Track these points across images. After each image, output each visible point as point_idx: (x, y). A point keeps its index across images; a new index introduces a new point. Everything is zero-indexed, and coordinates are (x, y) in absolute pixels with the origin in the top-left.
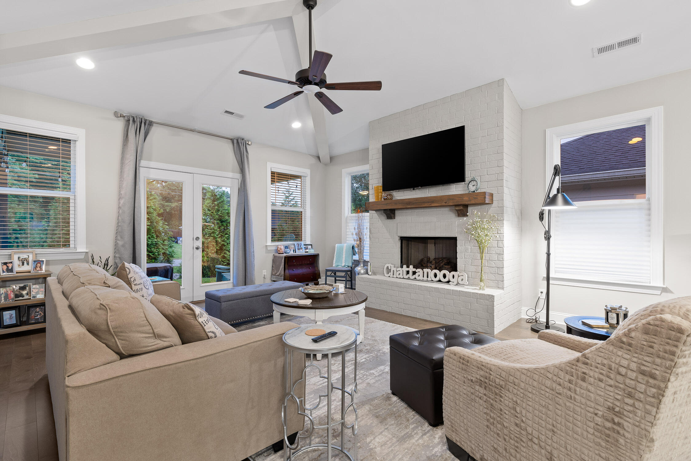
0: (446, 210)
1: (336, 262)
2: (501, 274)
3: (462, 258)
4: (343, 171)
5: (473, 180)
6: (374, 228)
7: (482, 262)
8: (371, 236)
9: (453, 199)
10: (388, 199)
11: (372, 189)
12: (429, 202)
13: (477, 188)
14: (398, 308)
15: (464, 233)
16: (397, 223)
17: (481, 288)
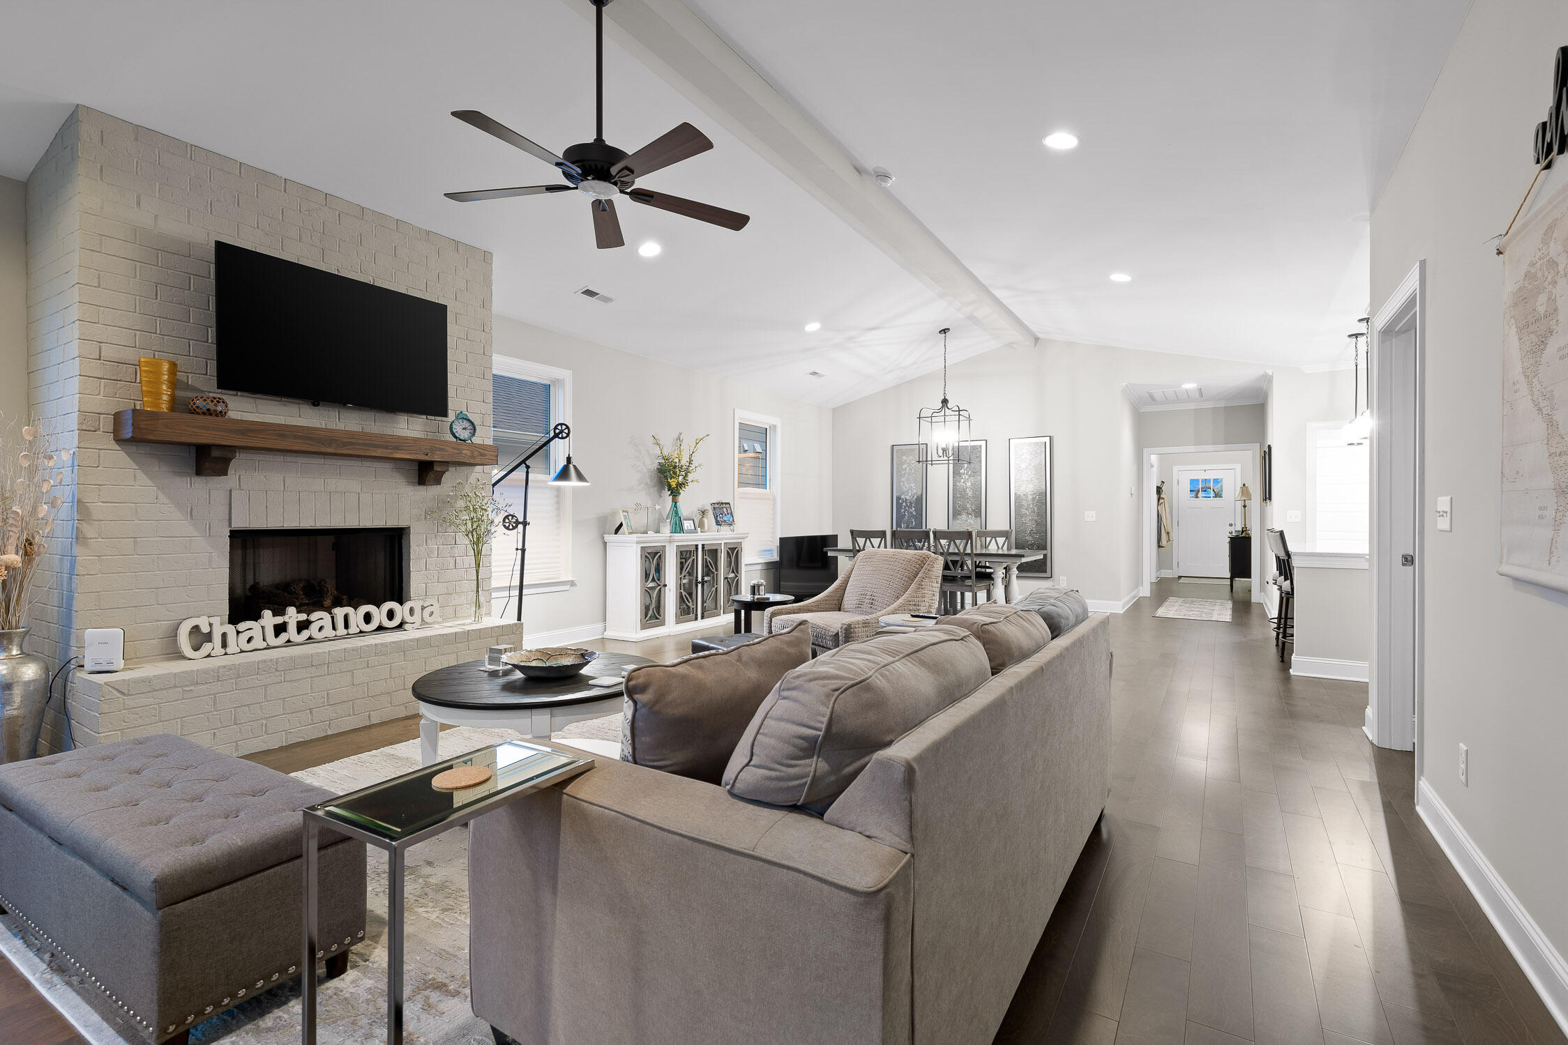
3: (421, 570)
5: (463, 418)
6: (106, 502)
7: (477, 573)
8: (89, 531)
9: (441, 450)
10: (211, 414)
11: (100, 360)
12: (387, 448)
13: (473, 435)
14: (310, 724)
15: (426, 518)
16: (231, 491)
17: (478, 620)
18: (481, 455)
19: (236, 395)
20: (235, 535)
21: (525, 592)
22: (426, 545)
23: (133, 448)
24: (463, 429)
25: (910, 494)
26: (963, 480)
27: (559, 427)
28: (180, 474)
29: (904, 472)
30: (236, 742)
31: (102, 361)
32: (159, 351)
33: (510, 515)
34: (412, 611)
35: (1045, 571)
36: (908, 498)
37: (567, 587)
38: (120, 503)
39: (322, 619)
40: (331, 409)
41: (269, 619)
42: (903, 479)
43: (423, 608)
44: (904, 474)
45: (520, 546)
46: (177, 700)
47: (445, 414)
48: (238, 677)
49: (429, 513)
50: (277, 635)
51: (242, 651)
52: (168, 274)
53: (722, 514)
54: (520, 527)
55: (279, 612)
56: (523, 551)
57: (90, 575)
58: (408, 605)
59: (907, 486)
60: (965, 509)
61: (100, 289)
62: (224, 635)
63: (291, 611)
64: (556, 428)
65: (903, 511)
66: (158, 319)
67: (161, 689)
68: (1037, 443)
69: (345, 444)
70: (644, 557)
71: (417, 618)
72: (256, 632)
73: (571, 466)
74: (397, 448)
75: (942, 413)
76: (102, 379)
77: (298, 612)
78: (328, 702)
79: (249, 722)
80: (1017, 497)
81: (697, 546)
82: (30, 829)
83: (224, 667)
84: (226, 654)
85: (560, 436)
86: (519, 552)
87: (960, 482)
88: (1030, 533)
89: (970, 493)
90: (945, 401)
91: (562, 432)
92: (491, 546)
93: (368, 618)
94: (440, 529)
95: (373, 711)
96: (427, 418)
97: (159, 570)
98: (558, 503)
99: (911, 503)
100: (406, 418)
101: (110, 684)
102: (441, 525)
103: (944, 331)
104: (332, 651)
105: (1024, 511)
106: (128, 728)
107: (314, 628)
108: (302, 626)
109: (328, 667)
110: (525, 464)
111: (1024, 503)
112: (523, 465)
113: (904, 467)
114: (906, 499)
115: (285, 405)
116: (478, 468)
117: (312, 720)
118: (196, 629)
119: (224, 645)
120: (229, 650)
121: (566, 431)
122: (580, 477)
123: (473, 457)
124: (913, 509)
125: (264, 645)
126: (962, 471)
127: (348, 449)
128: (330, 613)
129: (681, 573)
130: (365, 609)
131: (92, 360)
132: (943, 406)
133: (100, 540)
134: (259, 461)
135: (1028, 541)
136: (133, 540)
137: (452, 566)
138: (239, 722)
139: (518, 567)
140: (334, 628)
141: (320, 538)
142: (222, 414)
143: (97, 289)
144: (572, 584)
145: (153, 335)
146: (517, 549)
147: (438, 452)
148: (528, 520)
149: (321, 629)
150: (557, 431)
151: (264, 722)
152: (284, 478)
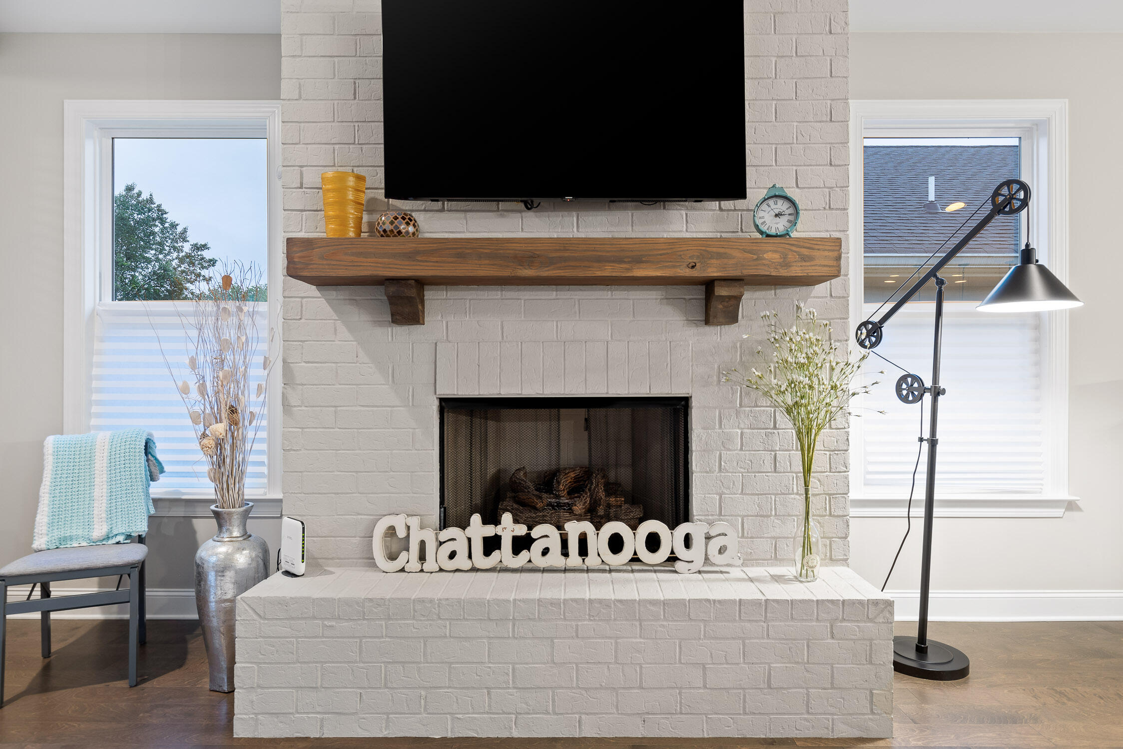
0: (651, 297)
1: (51, 524)
2: (841, 513)
3: (711, 471)
4: (71, 107)
5: (776, 196)
6: (309, 362)
7: (806, 484)
8: (294, 400)
9: (720, 256)
11: (301, 187)
12: (620, 260)
13: (794, 223)
14: (487, 713)
15: (719, 381)
16: (436, 343)
17: (805, 575)
18: (804, 258)
19: (442, 210)
20: (448, 405)
22: (720, 427)
23: (333, 293)
24: (776, 215)
27: (1005, 191)
28: (379, 323)
30: (388, 714)
31: (304, 190)
32: (358, 166)
33: (909, 375)
34: (688, 541)
37: (1059, 512)
38: (321, 363)
39: (547, 536)
40: (566, 213)
41: (478, 529)
43: (708, 538)
45: (927, 435)
46: (316, 637)
47: (741, 193)
48: (389, 619)
49: (726, 373)
50: (487, 552)
51: (441, 570)
54: (928, 397)
55: (491, 518)
56: (933, 443)
57: (294, 450)
58: (683, 529)
61: (301, 102)
62: (423, 544)
63: (507, 518)
64: (996, 193)
67: (298, 619)
71: (696, 553)
72: (461, 548)
73: (1033, 268)
74: (638, 260)
76: (305, 211)
77: (516, 521)
78: (514, 682)
79: (403, 688)
83: (371, 600)
84: (422, 571)
85: (1007, 209)
86: (925, 446)
91: (1011, 198)
92: (848, 433)
93: (616, 544)
94: (746, 401)
95: (587, 714)
96: (721, 209)
97: (360, 449)
98: (1037, 352)
102: (748, 394)
106: (264, 663)
107: (537, 547)
108: (521, 544)
109: (514, 625)
110: (935, 276)
112: (933, 280)
115: (502, 216)
116: (821, 289)
117: (489, 707)
118: (391, 531)
119: (422, 558)
120: (426, 567)
121: (1022, 195)
122: (1056, 289)
123: (786, 265)
125: (467, 565)
127: (559, 268)
128: (560, 529)
130: (617, 527)
131: (295, 190)
133: (303, 408)
134: (470, 300)
136: (334, 409)
137: (769, 466)
138: (390, 685)
140: (565, 553)
142: (414, 234)
143: (296, 102)
144: (1071, 506)
145: (351, 146)
146: (921, 440)
147: (714, 261)
148: (942, 384)
149: (545, 552)
150: (1001, 198)
151: (423, 693)
152: (502, 322)
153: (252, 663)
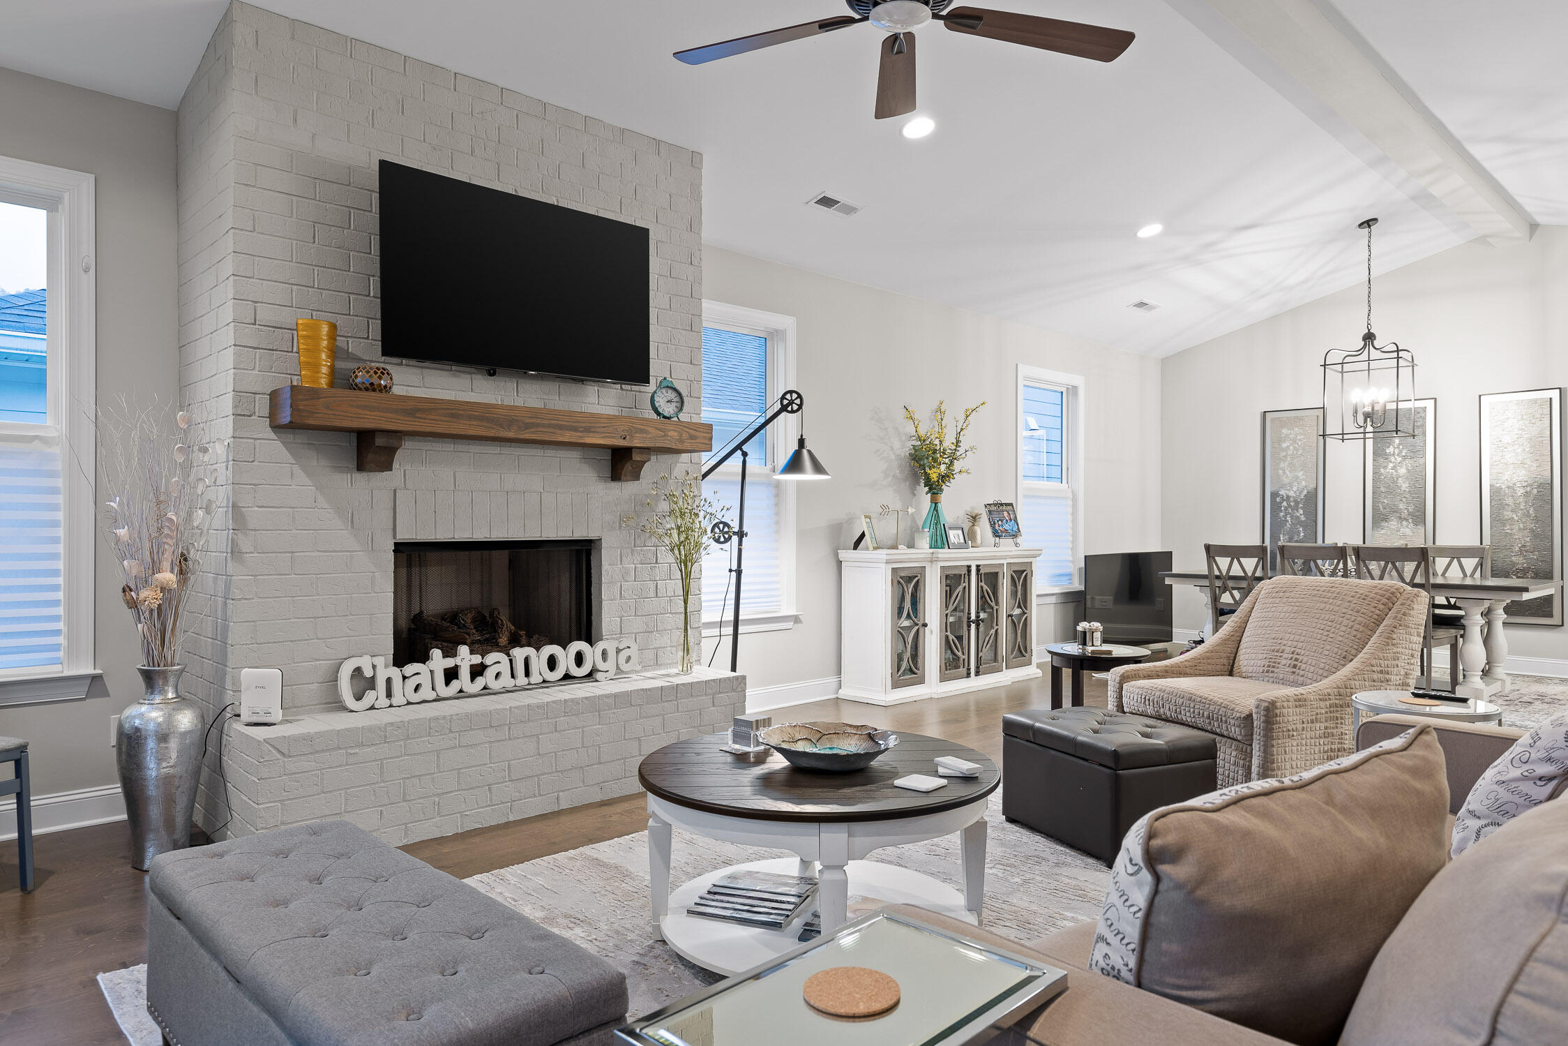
5: (668, 387)
6: (262, 507)
7: (686, 602)
8: (245, 544)
9: (642, 431)
10: (374, 390)
11: (255, 324)
12: (575, 429)
13: (681, 409)
14: (489, 806)
15: (620, 526)
16: (395, 491)
17: (687, 670)
18: (692, 437)
19: (401, 364)
20: (400, 548)
21: (741, 629)
22: (621, 564)
23: (289, 437)
24: (668, 401)
25: (1295, 489)
26: (1391, 465)
27: (788, 396)
28: (339, 469)
29: (1284, 454)
30: (406, 824)
31: (257, 326)
32: (317, 311)
33: (721, 522)
34: (604, 654)
35: (1550, 615)
36: (1291, 494)
37: (790, 625)
38: (276, 507)
39: (499, 662)
40: (508, 379)
41: (438, 661)
42: (1282, 465)
43: (618, 651)
44: (1285, 457)
45: (735, 567)
46: (340, 766)
47: (645, 379)
48: (408, 738)
49: (623, 520)
50: (447, 683)
51: (409, 703)
52: (326, 209)
53: (1002, 521)
54: (735, 539)
55: (449, 653)
56: (739, 573)
57: (246, 599)
58: (600, 646)
59: (1289, 475)
60: (1395, 511)
61: (254, 234)
62: (389, 681)
63: (464, 650)
64: (783, 398)
65: (1282, 514)
66: (316, 268)
67: (323, 751)
68: (1535, 401)
69: (528, 426)
70: (896, 582)
71: (610, 665)
72: (425, 679)
73: (805, 451)
74: (588, 430)
75: (1364, 356)
76: (259, 348)
77: (472, 652)
78: (509, 776)
79: (420, 798)
80: (1495, 492)
81: (969, 567)
82: (202, 951)
83: (392, 724)
84: (391, 706)
85: (789, 409)
86: (734, 574)
87: (1385, 467)
88: (1521, 551)
89: (1405, 486)
90: (1369, 337)
91: (791, 402)
92: (701, 565)
93: (552, 663)
94: (638, 542)
95: (562, 791)
96: (621, 388)
97: (318, 595)
98: (777, 505)
99: (1297, 502)
100: (596, 388)
101: (269, 741)
102: (639, 536)
103: (1368, 223)
104: (514, 708)
105: (1508, 514)
106: (289, 799)
107: (490, 673)
108: (477, 671)
109: (509, 729)
110: (741, 450)
111: (1510, 501)
112: (739, 452)
113: (1284, 445)
114: (1288, 497)
115: (455, 376)
116: (685, 457)
117: (491, 800)
118: (358, 671)
119: (389, 695)
120: (395, 701)
121: (798, 401)
122: (818, 468)
123: (681, 441)
124: (1301, 512)
125: (432, 695)
126: (1390, 450)
127: (532, 433)
128: (508, 655)
129: (947, 607)
130: (549, 650)
131: (248, 326)
132: (1365, 345)
133: (256, 555)
134: (426, 451)
135: (1514, 564)
136: (290, 555)
137: (652, 594)
138: (408, 798)
139: (732, 595)
140: (513, 676)
141: (495, 553)
142: (386, 389)
143: (250, 233)
144: (796, 619)
145: (310, 289)
146: (731, 571)
147: (638, 435)
148: (745, 529)
149: (498, 676)
150: (785, 402)
151: (437, 799)
152: (454, 473)
153: (275, 802)
